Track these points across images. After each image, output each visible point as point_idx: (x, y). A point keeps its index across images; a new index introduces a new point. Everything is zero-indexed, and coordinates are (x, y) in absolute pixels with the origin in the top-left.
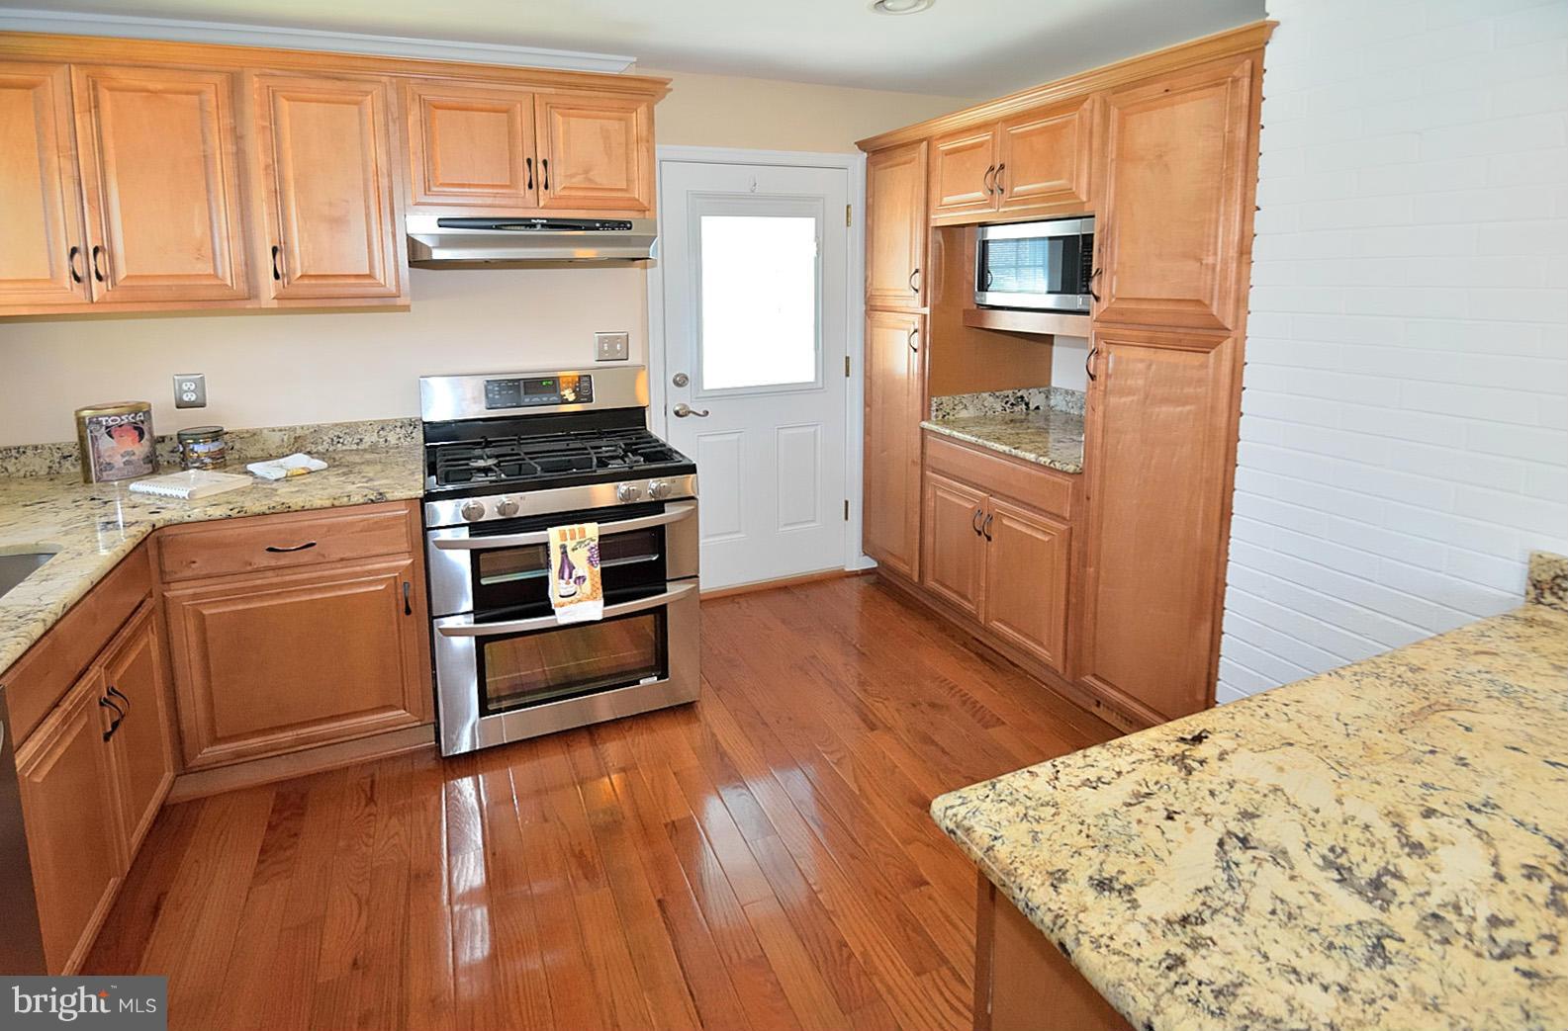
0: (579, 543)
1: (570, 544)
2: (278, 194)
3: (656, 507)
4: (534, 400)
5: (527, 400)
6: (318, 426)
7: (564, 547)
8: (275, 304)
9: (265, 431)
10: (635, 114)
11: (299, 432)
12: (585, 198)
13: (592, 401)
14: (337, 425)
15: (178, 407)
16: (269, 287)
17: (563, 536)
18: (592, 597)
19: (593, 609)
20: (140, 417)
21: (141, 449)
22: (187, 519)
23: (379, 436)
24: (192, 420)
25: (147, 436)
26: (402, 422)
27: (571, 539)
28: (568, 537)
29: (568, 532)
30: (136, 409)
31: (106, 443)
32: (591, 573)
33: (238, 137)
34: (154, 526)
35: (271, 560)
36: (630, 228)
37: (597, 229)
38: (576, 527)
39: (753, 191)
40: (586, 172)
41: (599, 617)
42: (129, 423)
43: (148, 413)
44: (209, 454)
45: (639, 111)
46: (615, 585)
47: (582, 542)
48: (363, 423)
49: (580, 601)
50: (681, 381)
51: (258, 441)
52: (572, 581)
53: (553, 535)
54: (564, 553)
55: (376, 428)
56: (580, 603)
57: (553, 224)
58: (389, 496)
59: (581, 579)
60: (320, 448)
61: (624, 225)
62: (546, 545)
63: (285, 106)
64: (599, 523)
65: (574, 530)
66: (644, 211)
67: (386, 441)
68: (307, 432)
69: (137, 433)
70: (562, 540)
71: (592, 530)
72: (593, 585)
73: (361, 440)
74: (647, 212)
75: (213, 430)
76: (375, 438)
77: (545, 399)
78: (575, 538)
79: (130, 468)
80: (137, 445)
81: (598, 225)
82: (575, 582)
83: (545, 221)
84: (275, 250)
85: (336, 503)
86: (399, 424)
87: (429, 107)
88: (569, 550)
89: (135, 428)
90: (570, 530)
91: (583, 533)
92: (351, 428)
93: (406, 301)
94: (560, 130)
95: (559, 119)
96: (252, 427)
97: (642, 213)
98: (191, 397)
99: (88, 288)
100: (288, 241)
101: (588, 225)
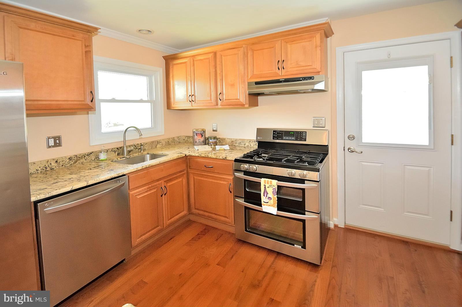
0: (270, 186)
1: (267, 186)
2: (222, 80)
3: (302, 181)
4: (287, 138)
5: (285, 138)
6: (236, 139)
7: (265, 186)
8: (221, 107)
9: (226, 139)
10: (315, 38)
11: (233, 140)
12: (298, 70)
13: (306, 141)
14: (240, 139)
15: (213, 131)
16: (220, 103)
18: (273, 206)
19: (274, 210)
20: (202, 132)
21: (202, 139)
22: (192, 155)
23: (249, 143)
24: (214, 134)
25: (203, 136)
26: (255, 141)
27: (267, 184)
28: (266, 183)
29: (266, 181)
30: (202, 130)
31: (196, 137)
32: (273, 197)
33: (216, 67)
34: (186, 155)
36: (313, 79)
37: (301, 80)
38: (270, 180)
39: (389, 58)
40: (297, 61)
41: (275, 214)
42: (200, 133)
43: (205, 131)
44: (212, 142)
45: (316, 37)
46: (282, 204)
47: (271, 186)
48: (246, 140)
49: (269, 205)
50: (351, 138)
51: (225, 141)
52: (267, 198)
53: (263, 181)
54: (265, 187)
55: (249, 141)
56: (269, 206)
57: (286, 80)
59: (270, 198)
60: (236, 145)
61: (310, 78)
62: (260, 183)
63: (224, 58)
64: (278, 181)
65: (268, 181)
66: (319, 72)
67: (250, 145)
68: (234, 140)
69: (201, 135)
70: (264, 183)
71: (275, 182)
72: (274, 202)
73: (245, 144)
74: (320, 72)
75: (214, 137)
76: (248, 144)
77: (290, 138)
78: (269, 184)
79: (199, 143)
80: (201, 138)
81: (301, 79)
82: (268, 199)
83: (284, 80)
84: (220, 93)
85: (217, 158)
86: (254, 141)
87: (253, 51)
88: (266, 187)
89: (201, 134)
90: (267, 181)
91: (271, 182)
92: (243, 140)
93: (247, 106)
94: (289, 49)
95: (289, 46)
96: (224, 137)
97: (318, 73)
98: (215, 129)
99: (192, 104)
100: (223, 92)
101: (298, 79)
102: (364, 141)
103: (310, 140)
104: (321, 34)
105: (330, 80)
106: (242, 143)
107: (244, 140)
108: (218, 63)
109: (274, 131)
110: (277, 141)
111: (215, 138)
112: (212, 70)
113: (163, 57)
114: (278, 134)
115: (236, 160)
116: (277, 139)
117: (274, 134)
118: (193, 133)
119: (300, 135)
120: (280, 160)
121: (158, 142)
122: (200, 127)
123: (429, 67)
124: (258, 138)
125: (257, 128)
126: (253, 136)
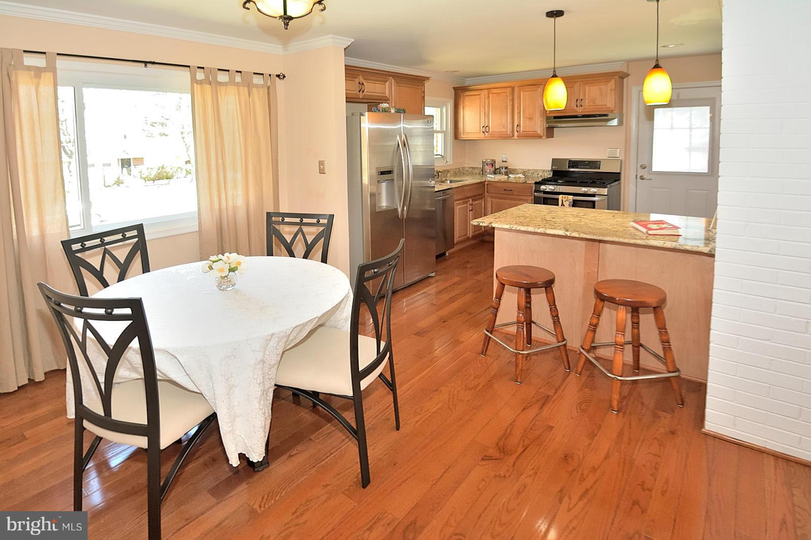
1: (564, 200)
3: (593, 196)
5: (580, 167)
6: (529, 169)
7: (562, 200)
8: (517, 138)
9: (518, 169)
11: (525, 170)
12: (594, 108)
13: (600, 169)
14: (533, 169)
15: (503, 162)
16: (516, 134)
17: (563, 197)
20: (493, 162)
21: (493, 169)
24: (505, 165)
25: (494, 167)
26: (549, 170)
30: (493, 160)
31: (486, 167)
33: (513, 100)
34: (485, 180)
35: (505, 192)
36: (608, 116)
40: (594, 101)
42: (491, 163)
43: (495, 162)
44: (504, 172)
45: (611, 80)
47: (567, 200)
50: (643, 167)
51: (516, 171)
53: (560, 196)
54: (562, 202)
55: (543, 171)
57: (584, 116)
58: (527, 182)
60: (531, 173)
61: (605, 115)
62: (558, 199)
63: (522, 93)
64: (573, 196)
65: (566, 197)
67: (544, 174)
71: (571, 197)
73: (538, 174)
74: (615, 111)
79: (489, 172)
81: (597, 116)
84: (517, 126)
85: (514, 183)
89: (492, 165)
91: (568, 197)
92: (536, 170)
93: (545, 137)
94: (587, 90)
95: (587, 87)
96: (516, 168)
97: (612, 111)
98: (504, 160)
99: (485, 134)
100: (520, 124)
101: (594, 116)
102: (654, 170)
103: (603, 169)
104: (615, 80)
105: (625, 116)
106: (535, 173)
107: (538, 170)
108: (516, 97)
109: (569, 161)
110: (571, 170)
111: (506, 168)
112: (509, 104)
113: (453, 88)
114: (574, 163)
115: (536, 183)
116: (573, 168)
117: (569, 163)
118: (483, 163)
119: (594, 164)
120: (576, 182)
121: (448, 171)
122: (489, 157)
123: (710, 108)
124: (554, 167)
125: (553, 159)
126: (548, 166)
